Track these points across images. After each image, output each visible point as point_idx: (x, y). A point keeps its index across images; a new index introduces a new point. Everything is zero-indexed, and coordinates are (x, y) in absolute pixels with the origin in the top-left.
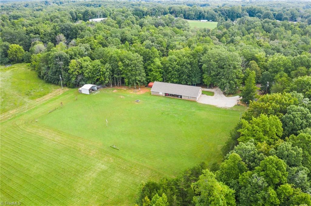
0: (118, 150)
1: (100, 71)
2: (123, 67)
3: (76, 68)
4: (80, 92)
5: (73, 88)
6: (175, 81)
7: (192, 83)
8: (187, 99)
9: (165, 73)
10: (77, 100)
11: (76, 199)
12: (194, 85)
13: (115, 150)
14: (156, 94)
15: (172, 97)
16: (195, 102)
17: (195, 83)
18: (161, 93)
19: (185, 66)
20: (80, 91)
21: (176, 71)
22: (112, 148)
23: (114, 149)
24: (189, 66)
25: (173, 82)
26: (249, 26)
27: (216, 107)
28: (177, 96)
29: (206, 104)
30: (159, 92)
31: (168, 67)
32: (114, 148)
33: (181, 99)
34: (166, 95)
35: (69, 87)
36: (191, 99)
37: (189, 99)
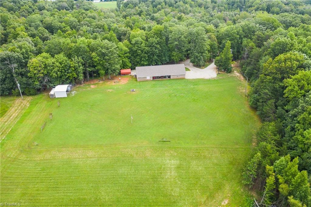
0: (170, 141)
1: (70, 67)
2: (98, 58)
3: (40, 69)
4: (53, 97)
5: (36, 94)
6: (146, 63)
7: (162, 62)
8: (176, 77)
9: (133, 58)
10: (59, 106)
11: (181, 203)
12: (165, 64)
13: (167, 142)
14: (143, 80)
15: (160, 79)
16: (184, 79)
17: (165, 62)
18: (148, 78)
19: (155, 47)
20: (52, 95)
21: (145, 53)
22: (162, 142)
23: (165, 143)
24: (158, 46)
25: (143, 65)
26: (154, 3)
27: (205, 79)
28: (165, 77)
29: (194, 78)
30: (146, 77)
31: (136, 51)
32: (164, 141)
33: (170, 79)
34: (153, 79)
35: (31, 95)
36: (180, 77)
37: (178, 77)
